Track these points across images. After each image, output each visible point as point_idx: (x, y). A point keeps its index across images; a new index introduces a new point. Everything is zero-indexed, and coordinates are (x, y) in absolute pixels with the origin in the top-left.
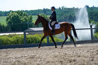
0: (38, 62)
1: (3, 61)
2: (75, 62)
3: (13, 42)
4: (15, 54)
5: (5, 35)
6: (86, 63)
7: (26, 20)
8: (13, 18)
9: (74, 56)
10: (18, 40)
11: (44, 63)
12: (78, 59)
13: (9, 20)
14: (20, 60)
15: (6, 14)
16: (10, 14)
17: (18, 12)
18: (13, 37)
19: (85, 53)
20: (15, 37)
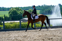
0: (28, 40)
1: (6, 39)
2: (52, 40)
3: (13, 27)
4: (14, 35)
5: (8, 23)
6: (59, 40)
7: (21, 13)
8: (13, 12)
9: (52, 36)
10: (16, 26)
11: (33, 40)
12: (54, 38)
13: (10, 13)
14: (18, 38)
15: (8, 9)
16: (11, 9)
17: (16, 8)
18: (13, 24)
19: (58, 34)
20: (14, 24)
